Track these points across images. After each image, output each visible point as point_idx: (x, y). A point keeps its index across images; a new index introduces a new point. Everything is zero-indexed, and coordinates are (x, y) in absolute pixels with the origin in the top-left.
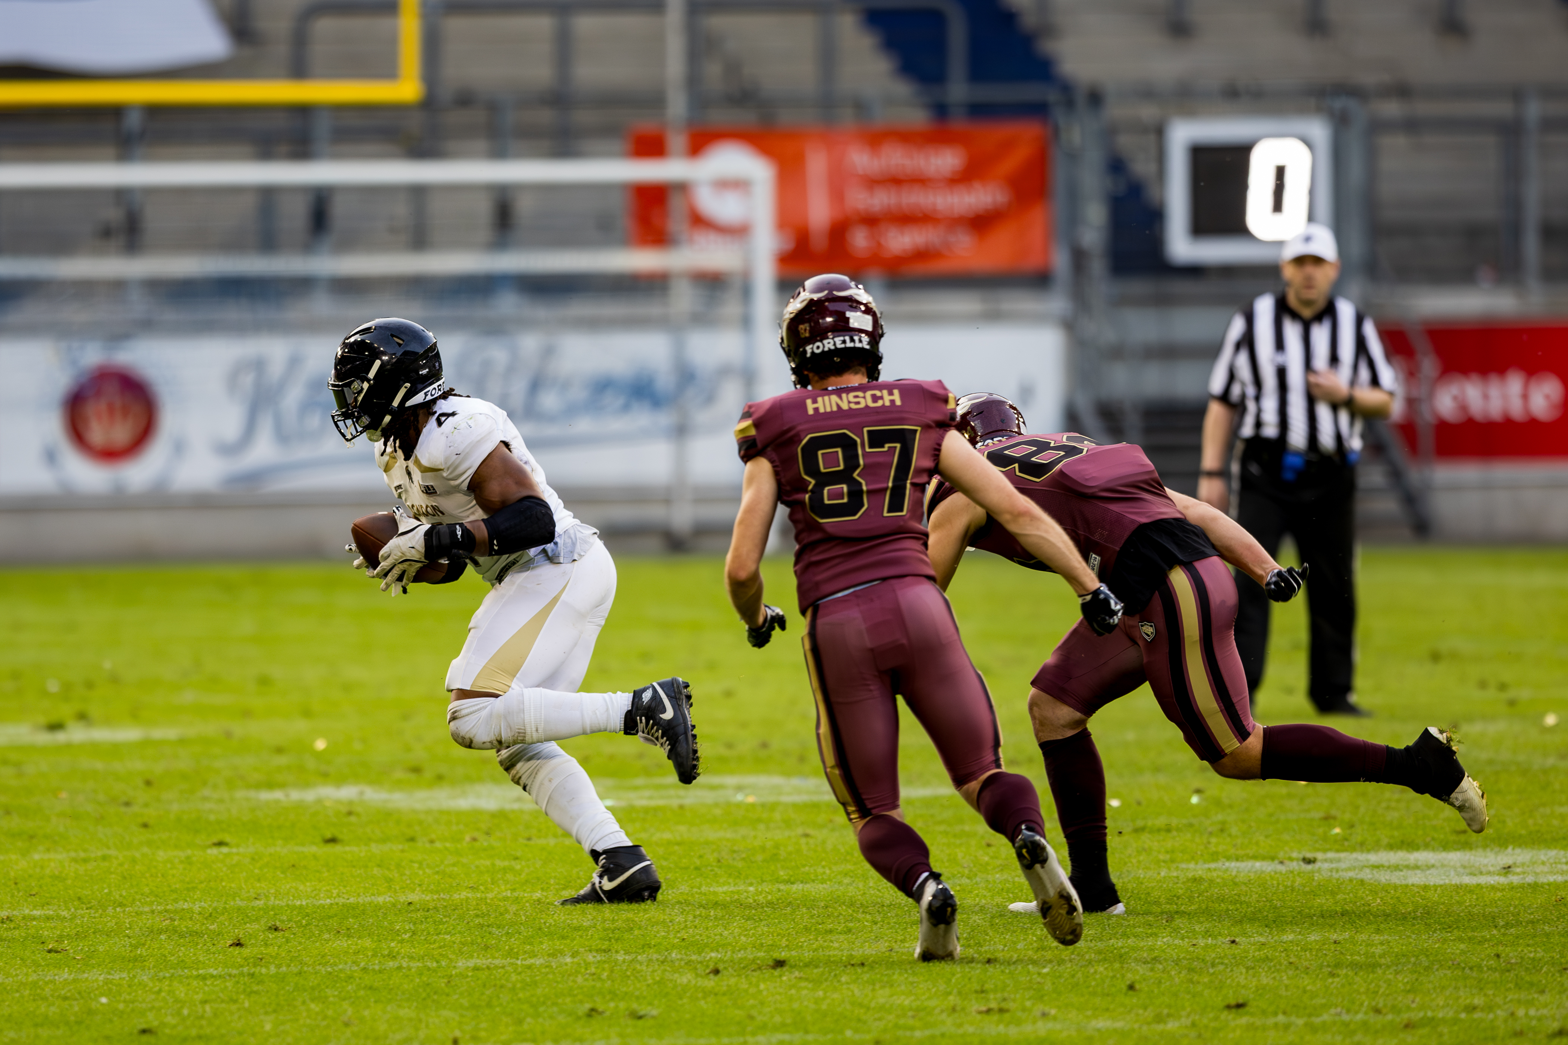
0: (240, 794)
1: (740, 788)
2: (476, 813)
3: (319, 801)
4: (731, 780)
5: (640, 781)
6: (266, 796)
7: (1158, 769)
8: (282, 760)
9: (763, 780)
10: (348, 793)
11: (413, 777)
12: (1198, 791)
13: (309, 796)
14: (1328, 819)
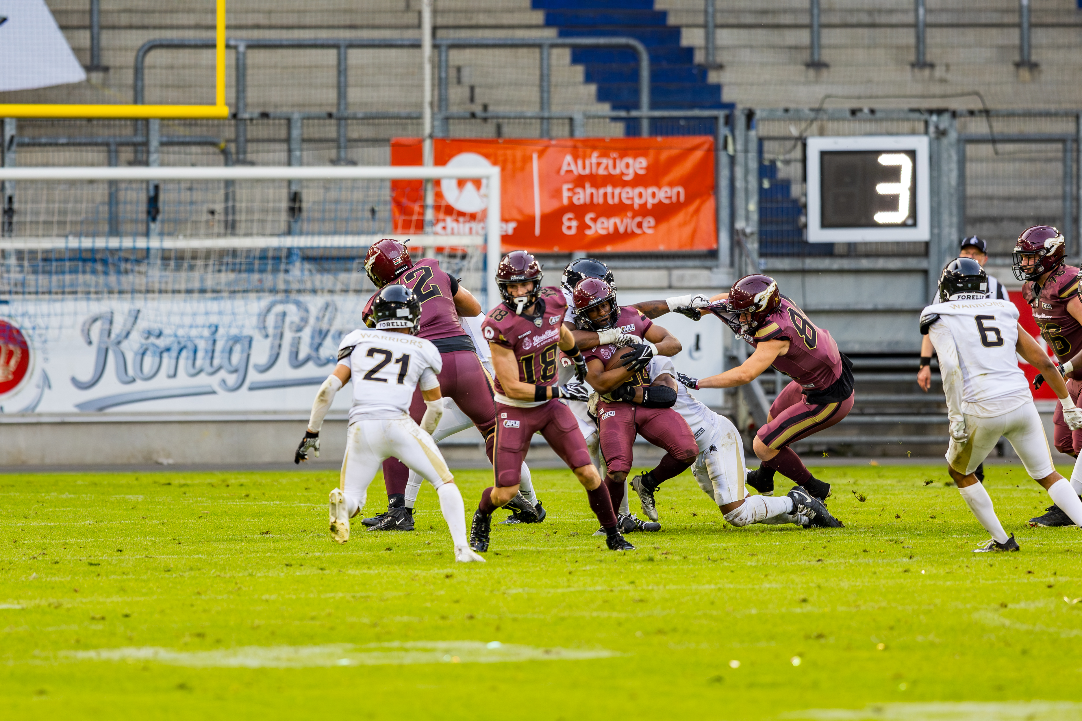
0: (62, 654)
1: (447, 651)
2: (243, 670)
3: (123, 660)
4: (442, 645)
5: (372, 645)
6: (82, 655)
7: (772, 637)
8: (100, 626)
9: (467, 645)
10: (145, 653)
11: (197, 640)
12: (801, 655)
13: (115, 655)
14: (898, 677)
